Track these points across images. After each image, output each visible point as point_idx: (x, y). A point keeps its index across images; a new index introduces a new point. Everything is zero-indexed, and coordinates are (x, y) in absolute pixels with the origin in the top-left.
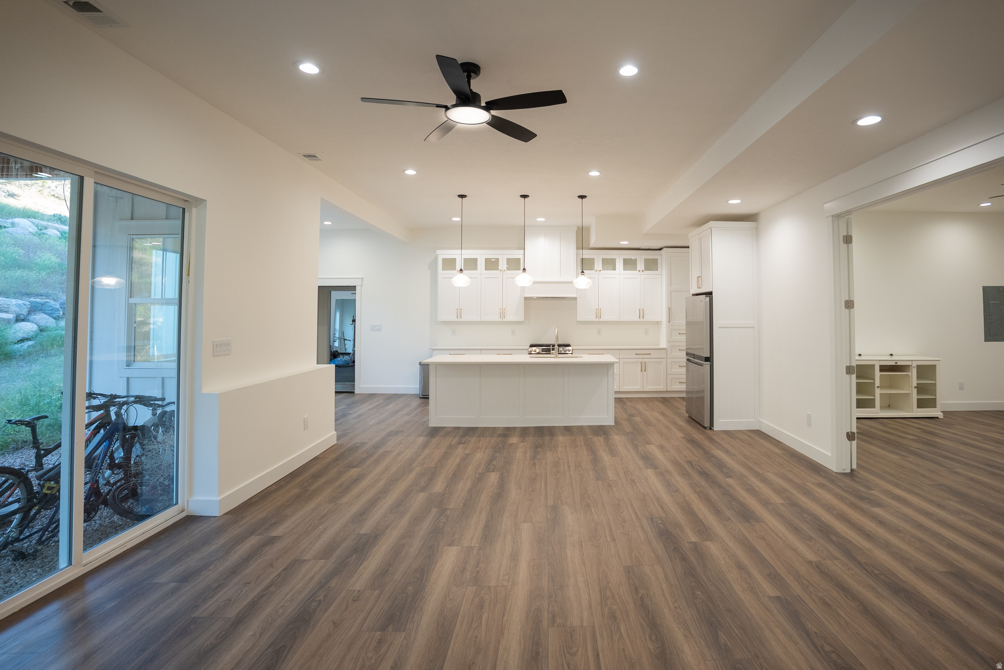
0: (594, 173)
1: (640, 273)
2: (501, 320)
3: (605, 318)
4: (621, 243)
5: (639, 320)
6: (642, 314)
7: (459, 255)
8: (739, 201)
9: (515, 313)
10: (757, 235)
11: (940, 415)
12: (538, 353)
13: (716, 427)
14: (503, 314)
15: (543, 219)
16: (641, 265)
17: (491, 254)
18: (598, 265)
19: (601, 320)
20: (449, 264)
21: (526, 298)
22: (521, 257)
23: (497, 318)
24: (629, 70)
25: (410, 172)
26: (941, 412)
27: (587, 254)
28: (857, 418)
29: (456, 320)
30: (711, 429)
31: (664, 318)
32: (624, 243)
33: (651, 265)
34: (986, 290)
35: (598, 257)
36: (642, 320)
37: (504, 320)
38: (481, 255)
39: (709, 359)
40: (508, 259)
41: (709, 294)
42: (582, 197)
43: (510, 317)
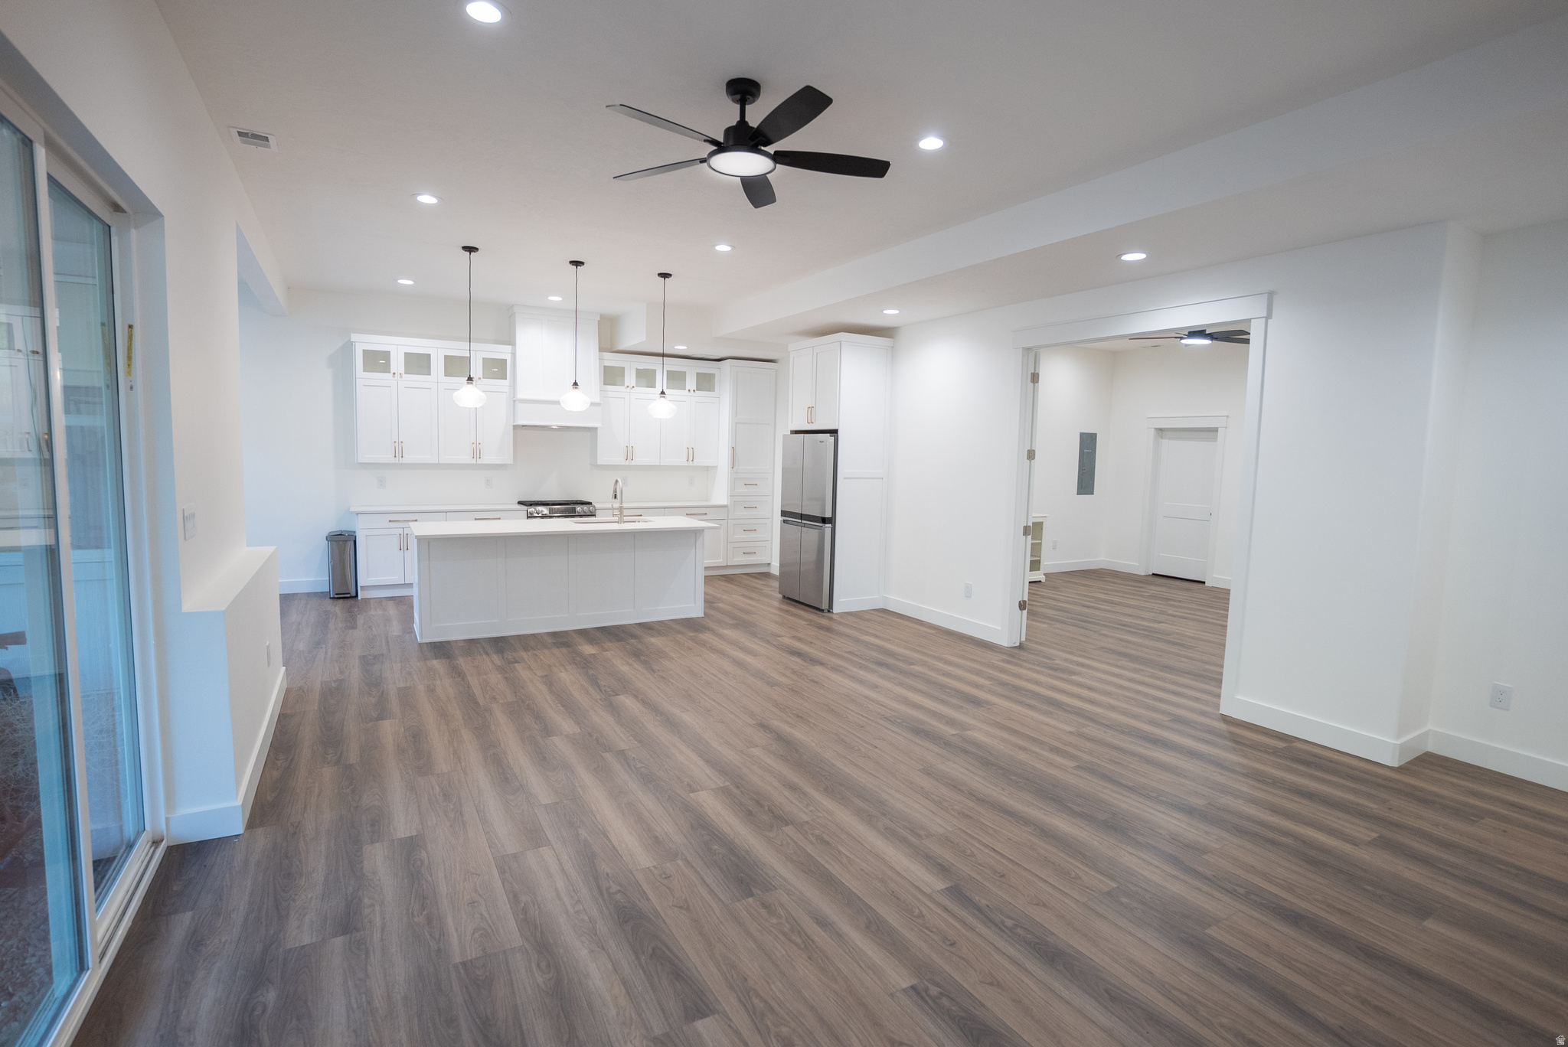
0: (723, 248)
1: (690, 394)
2: (473, 461)
3: (638, 460)
4: (676, 347)
5: (686, 464)
6: (691, 455)
7: (398, 347)
8: (897, 312)
9: (497, 449)
10: (893, 355)
11: (1042, 578)
12: (544, 517)
13: (836, 609)
14: (477, 452)
15: (558, 299)
16: (691, 383)
17: (459, 349)
18: (630, 378)
19: (633, 463)
20: (378, 361)
21: (515, 427)
22: (508, 357)
23: (466, 458)
24: (931, 143)
25: (427, 199)
26: (1044, 574)
27: (613, 360)
28: (1030, 582)
29: (393, 461)
30: (829, 611)
31: (723, 461)
32: (681, 348)
33: (705, 383)
34: (1082, 435)
35: (632, 366)
36: (691, 463)
37: (480, 462)
38: (438, 350)
39: (830, 521)
40: (484, 359)
41: (834, 432)
42: (665, 276)
43: (488, 458)
